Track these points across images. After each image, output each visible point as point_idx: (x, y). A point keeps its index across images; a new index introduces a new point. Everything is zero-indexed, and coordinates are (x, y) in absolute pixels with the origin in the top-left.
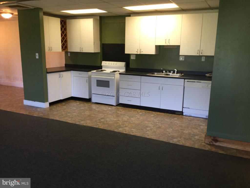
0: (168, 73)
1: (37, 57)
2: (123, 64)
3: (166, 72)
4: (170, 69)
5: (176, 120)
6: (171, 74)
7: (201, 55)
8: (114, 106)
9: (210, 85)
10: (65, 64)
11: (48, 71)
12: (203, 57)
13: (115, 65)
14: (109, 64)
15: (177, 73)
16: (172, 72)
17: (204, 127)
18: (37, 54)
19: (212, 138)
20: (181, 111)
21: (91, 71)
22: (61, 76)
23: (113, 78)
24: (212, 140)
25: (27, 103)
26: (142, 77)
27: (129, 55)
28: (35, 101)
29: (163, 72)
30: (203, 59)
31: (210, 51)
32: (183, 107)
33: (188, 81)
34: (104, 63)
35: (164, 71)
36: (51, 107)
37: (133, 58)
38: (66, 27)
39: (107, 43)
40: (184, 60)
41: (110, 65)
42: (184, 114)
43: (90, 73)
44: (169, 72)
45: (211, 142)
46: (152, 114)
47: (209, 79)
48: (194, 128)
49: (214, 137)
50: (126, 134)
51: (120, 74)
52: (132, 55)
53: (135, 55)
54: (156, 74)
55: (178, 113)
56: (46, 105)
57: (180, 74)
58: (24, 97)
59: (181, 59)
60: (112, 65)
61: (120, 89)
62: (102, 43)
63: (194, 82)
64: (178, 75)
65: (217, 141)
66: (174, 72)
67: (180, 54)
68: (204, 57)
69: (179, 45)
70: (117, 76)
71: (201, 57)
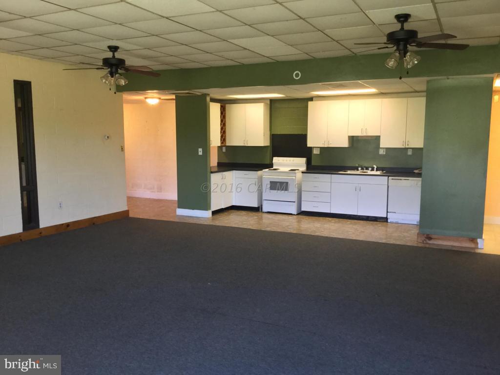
0: (365, 171)
1: (200, 153)
2: (303, 161)
3: (362, 169)
4: (366, 165)
5: (379, 227)
6: (368, 171)
7: (407, 147)
8: (294, 215)
9: (420, 183)
10: (218, 163)
11: (212, 171)
12: (409, 150)
13: (292, 162)
14: (283, 161)
15: (377, 171)
16: (370, 169)
17: (415, 231)
18: (200, 150)
19: (425, 236)
20: (385, 216)
21: (262, 170)
22: (224, 177)
23: (294, 178)
24: (426, 238)
25: (181, 212)
26: (333, 175)
27: (311, 148)
28: (193, 210)
29: (358, 170)
30: (410, 153)
31: (418, 142)
32: (387, 212)
33: (392, 179)
34: (276, 160)
35: (360, 169)
36: (214, 217)
37: (316, 152)
38: (225, 113)
39: (279, 133)
40: (385, 153)
41: (285, 162)
42: (389, 221)
43: (260, 173)
44: (366, 169)
45: (425, 240)
46: (348, 221)
47: (419, 175)
48: (404, 232)
49: (428, 235)
50: (327, 237)
51: (302, 172)
52: (314, 149)
53: (319, 149)
54: (349, 172)
55: (381, 220)
56: (207, 214)
57: (381, 172)
58: (177, 205)
59: (381, 152)
60: (288, 162)
61: (303, 192)
62: (272, 133)
63: (401, 179)
64: (379, 173)
65: (430, 239)
66: (373, 170)
67: (381, 147)
68: (411, 150)
69: (379, 135)
70: (299, 175)
71: (406, 149)
